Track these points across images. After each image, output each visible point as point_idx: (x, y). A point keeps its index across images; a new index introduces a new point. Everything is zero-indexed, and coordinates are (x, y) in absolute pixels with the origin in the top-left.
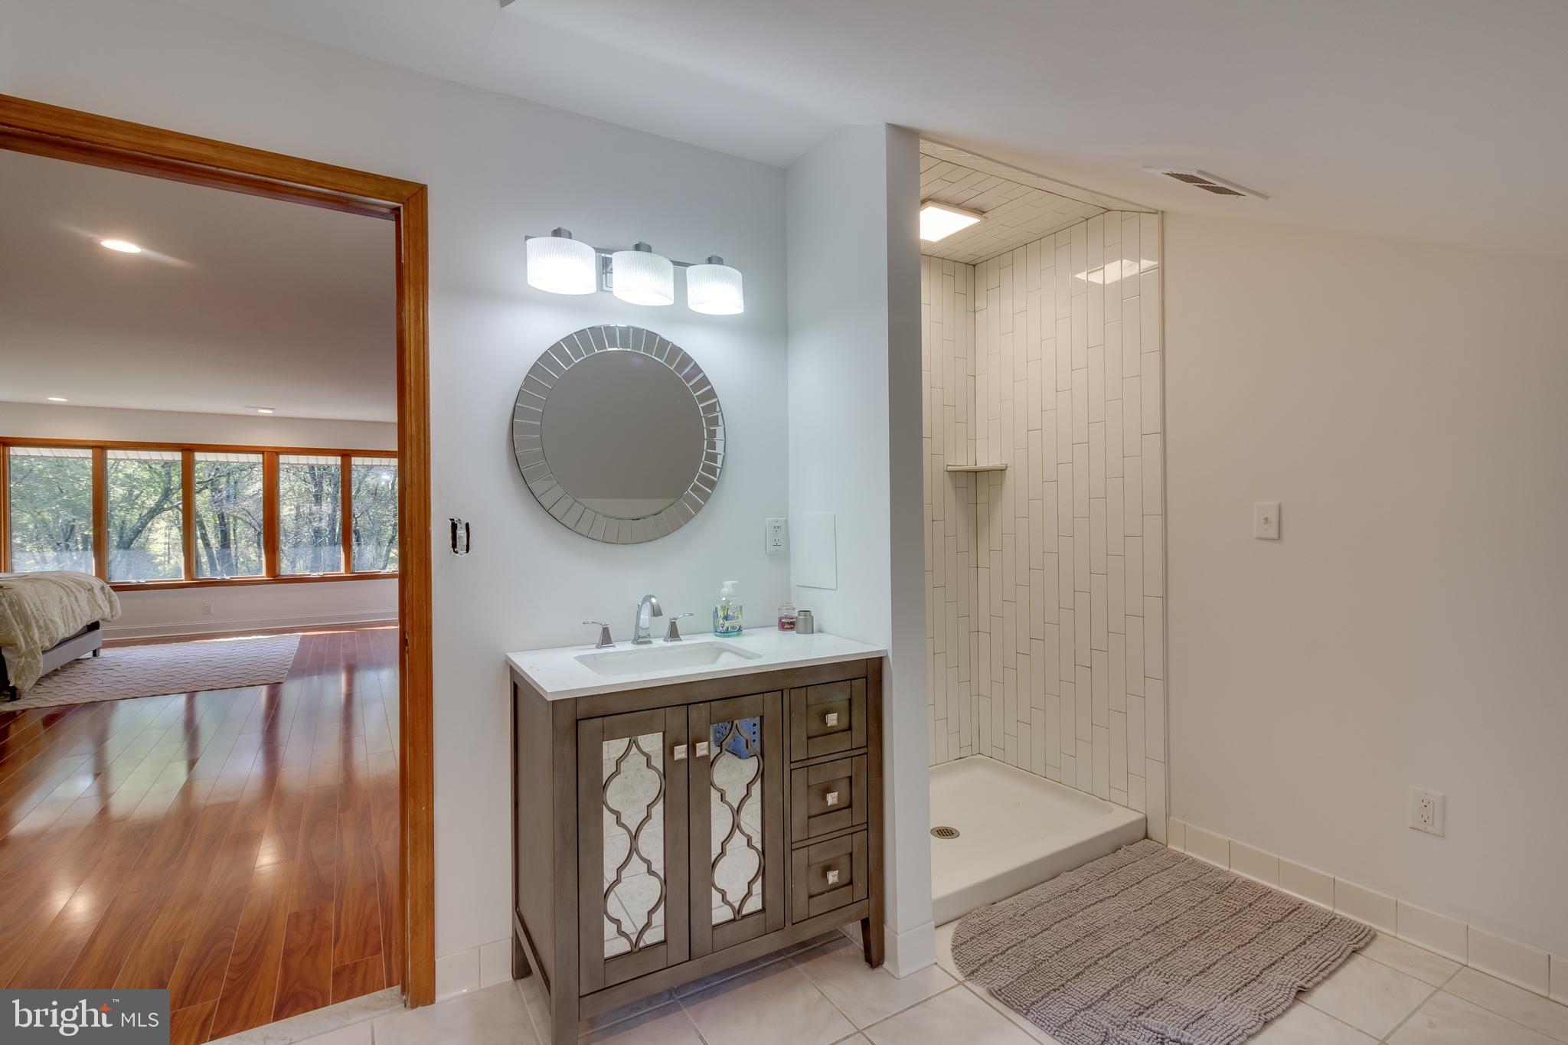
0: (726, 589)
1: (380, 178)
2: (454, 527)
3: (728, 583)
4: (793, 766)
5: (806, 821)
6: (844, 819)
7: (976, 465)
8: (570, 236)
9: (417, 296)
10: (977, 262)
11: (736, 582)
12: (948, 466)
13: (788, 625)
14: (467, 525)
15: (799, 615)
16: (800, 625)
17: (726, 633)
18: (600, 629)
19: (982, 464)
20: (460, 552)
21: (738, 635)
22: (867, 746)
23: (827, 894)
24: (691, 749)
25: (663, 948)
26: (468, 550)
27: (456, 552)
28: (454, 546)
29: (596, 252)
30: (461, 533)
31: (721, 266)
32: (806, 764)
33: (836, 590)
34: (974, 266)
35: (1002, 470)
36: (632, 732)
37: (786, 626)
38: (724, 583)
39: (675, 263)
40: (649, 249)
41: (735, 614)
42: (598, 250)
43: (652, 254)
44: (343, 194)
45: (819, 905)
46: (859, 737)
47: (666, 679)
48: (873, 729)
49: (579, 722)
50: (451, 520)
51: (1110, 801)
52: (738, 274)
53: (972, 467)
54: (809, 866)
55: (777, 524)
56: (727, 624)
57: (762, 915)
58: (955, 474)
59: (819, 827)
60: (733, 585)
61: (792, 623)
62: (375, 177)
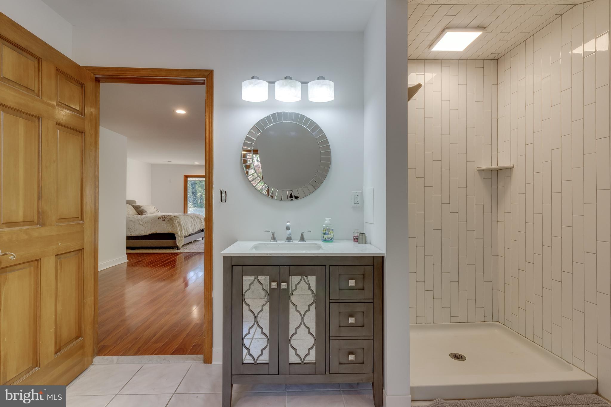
0: (327, 222)
1: (198, 70)
2: (222, 193)
3: (327, 219)
4: (331, 301)
5: (338, 328)
6: (359, 332)
7: (498, 165)
8: (258, 78)
9: (210, 110)
10: (499, 57)
11: (330, 218)
12: (477, 167)
13: (356, 240)
14: (226, 192)
15: (360, 235)
16: (360, 240)
17: (325, 240)
18: (272, 234)
19: (501, 165)
20: (223, 202)
21: (332, 242)
22: (373, 299)
23: (349, 365)
24: (279, 285)
25: (267, 366)
26: (226, 202)
27: (222, 202)
28: (222, 200)
29: (268, 83)
30: (224, 195)
31: (324, 80)
32: (338, 301)
33: (374, 224)
34: (497, 60)
35: (511, 168)
36: (256, 274)
37: (355, 240)
38: (326, 219)
39: (302, 83)
40: (291, 78)
41: (329, 232)
42: (269, 82)
43: (292, 80)
44: (187, 78)
45: (343, 369)
46: (368, 294)
47: (269, 254)
48: (377, 291)
49: (233, 266)
50: (221, 190)
51: (573, 364)
52: (332, 83)
53: (494, 166)
54: (339, 349)
55: (357, 194)
56: (325, 236)
57: (314, 365)
58: (483, 172)
59: (344, 332)
60: (330, 219)
61: (357, 239)
62: (197, 70)
